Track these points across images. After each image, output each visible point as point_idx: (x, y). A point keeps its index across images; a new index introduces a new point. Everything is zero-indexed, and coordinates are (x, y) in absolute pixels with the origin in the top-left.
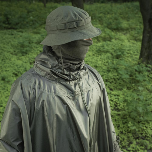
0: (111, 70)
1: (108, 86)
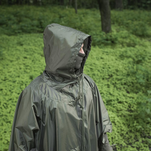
0: (131, 74)
1: (125, 88)
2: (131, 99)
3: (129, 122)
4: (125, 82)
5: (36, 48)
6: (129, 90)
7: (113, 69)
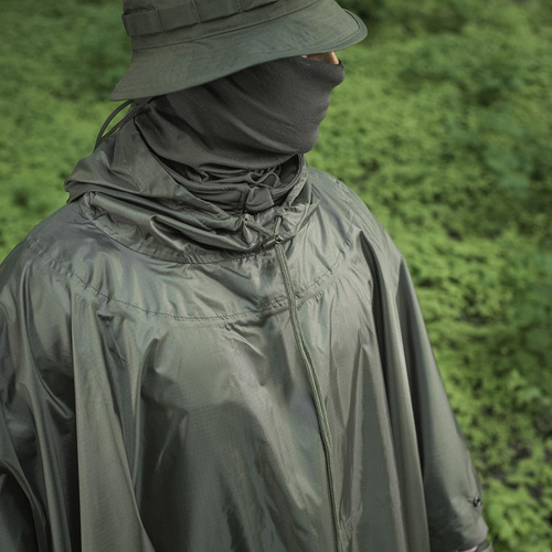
0: (458, 154)
1: (442, 218)
2: (474, 266)
3: (478, 370)
4: (437, 189)
5: (31, 63)
6: (458, 226)
7: (376, 137)
